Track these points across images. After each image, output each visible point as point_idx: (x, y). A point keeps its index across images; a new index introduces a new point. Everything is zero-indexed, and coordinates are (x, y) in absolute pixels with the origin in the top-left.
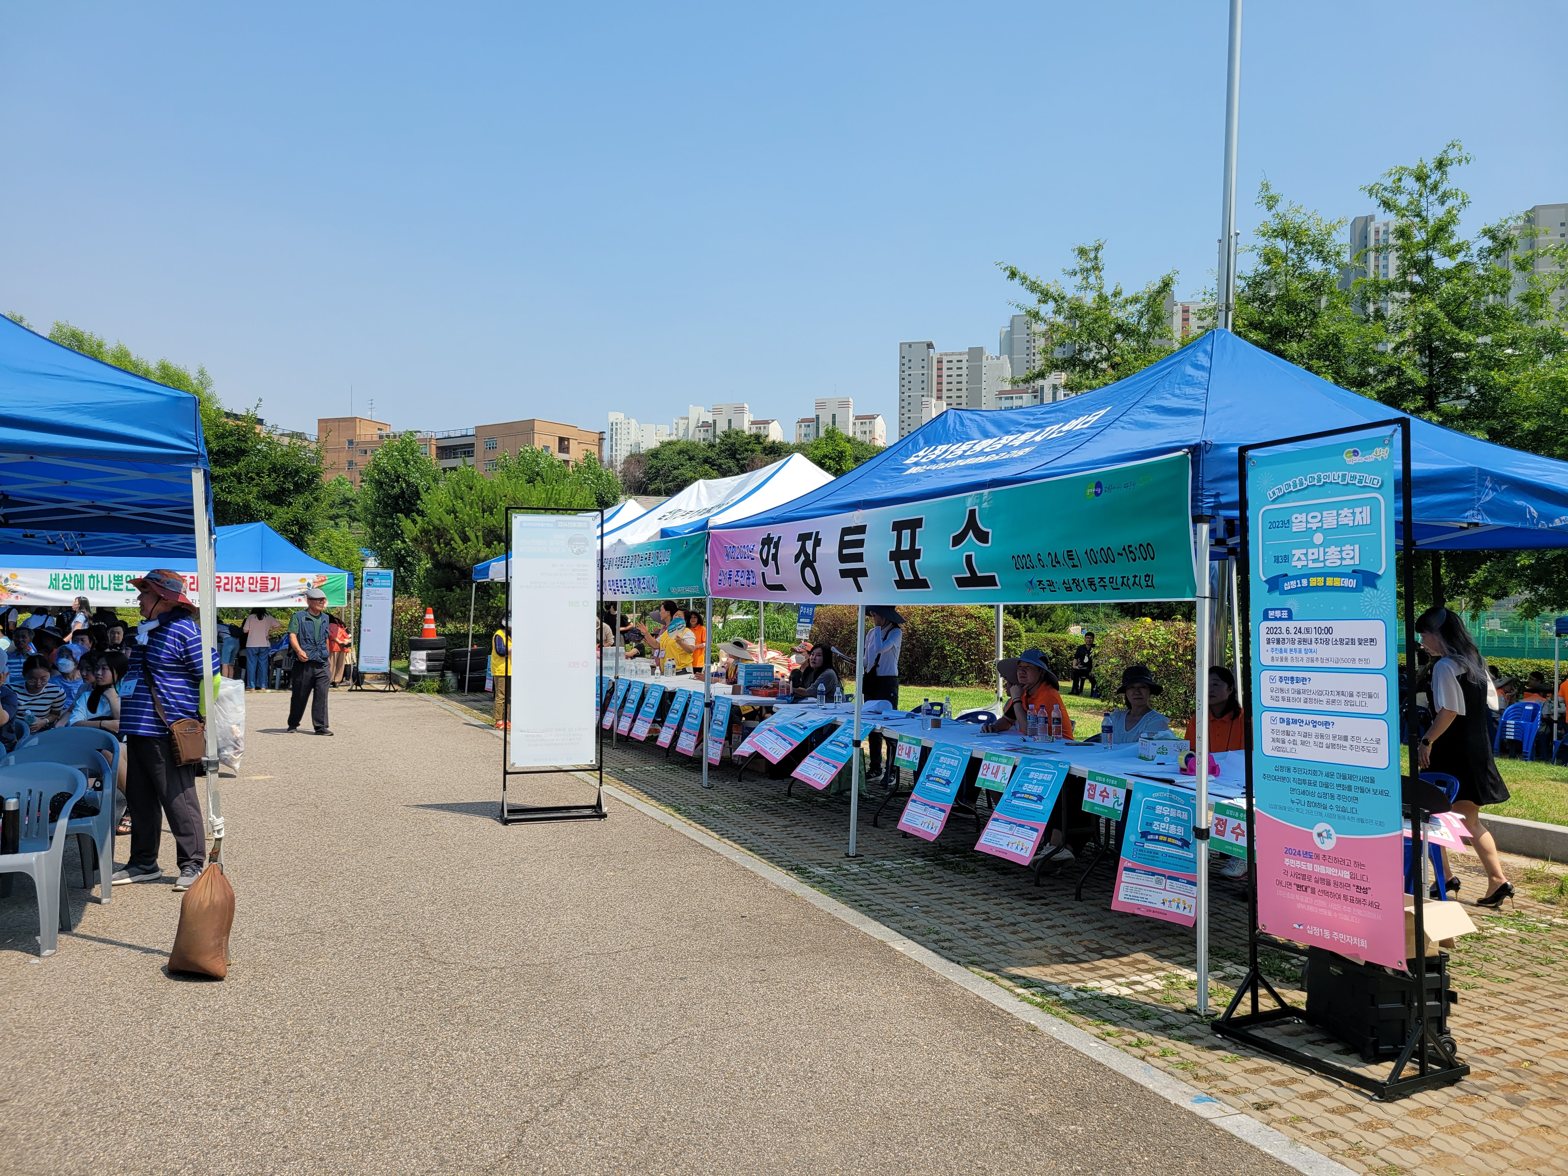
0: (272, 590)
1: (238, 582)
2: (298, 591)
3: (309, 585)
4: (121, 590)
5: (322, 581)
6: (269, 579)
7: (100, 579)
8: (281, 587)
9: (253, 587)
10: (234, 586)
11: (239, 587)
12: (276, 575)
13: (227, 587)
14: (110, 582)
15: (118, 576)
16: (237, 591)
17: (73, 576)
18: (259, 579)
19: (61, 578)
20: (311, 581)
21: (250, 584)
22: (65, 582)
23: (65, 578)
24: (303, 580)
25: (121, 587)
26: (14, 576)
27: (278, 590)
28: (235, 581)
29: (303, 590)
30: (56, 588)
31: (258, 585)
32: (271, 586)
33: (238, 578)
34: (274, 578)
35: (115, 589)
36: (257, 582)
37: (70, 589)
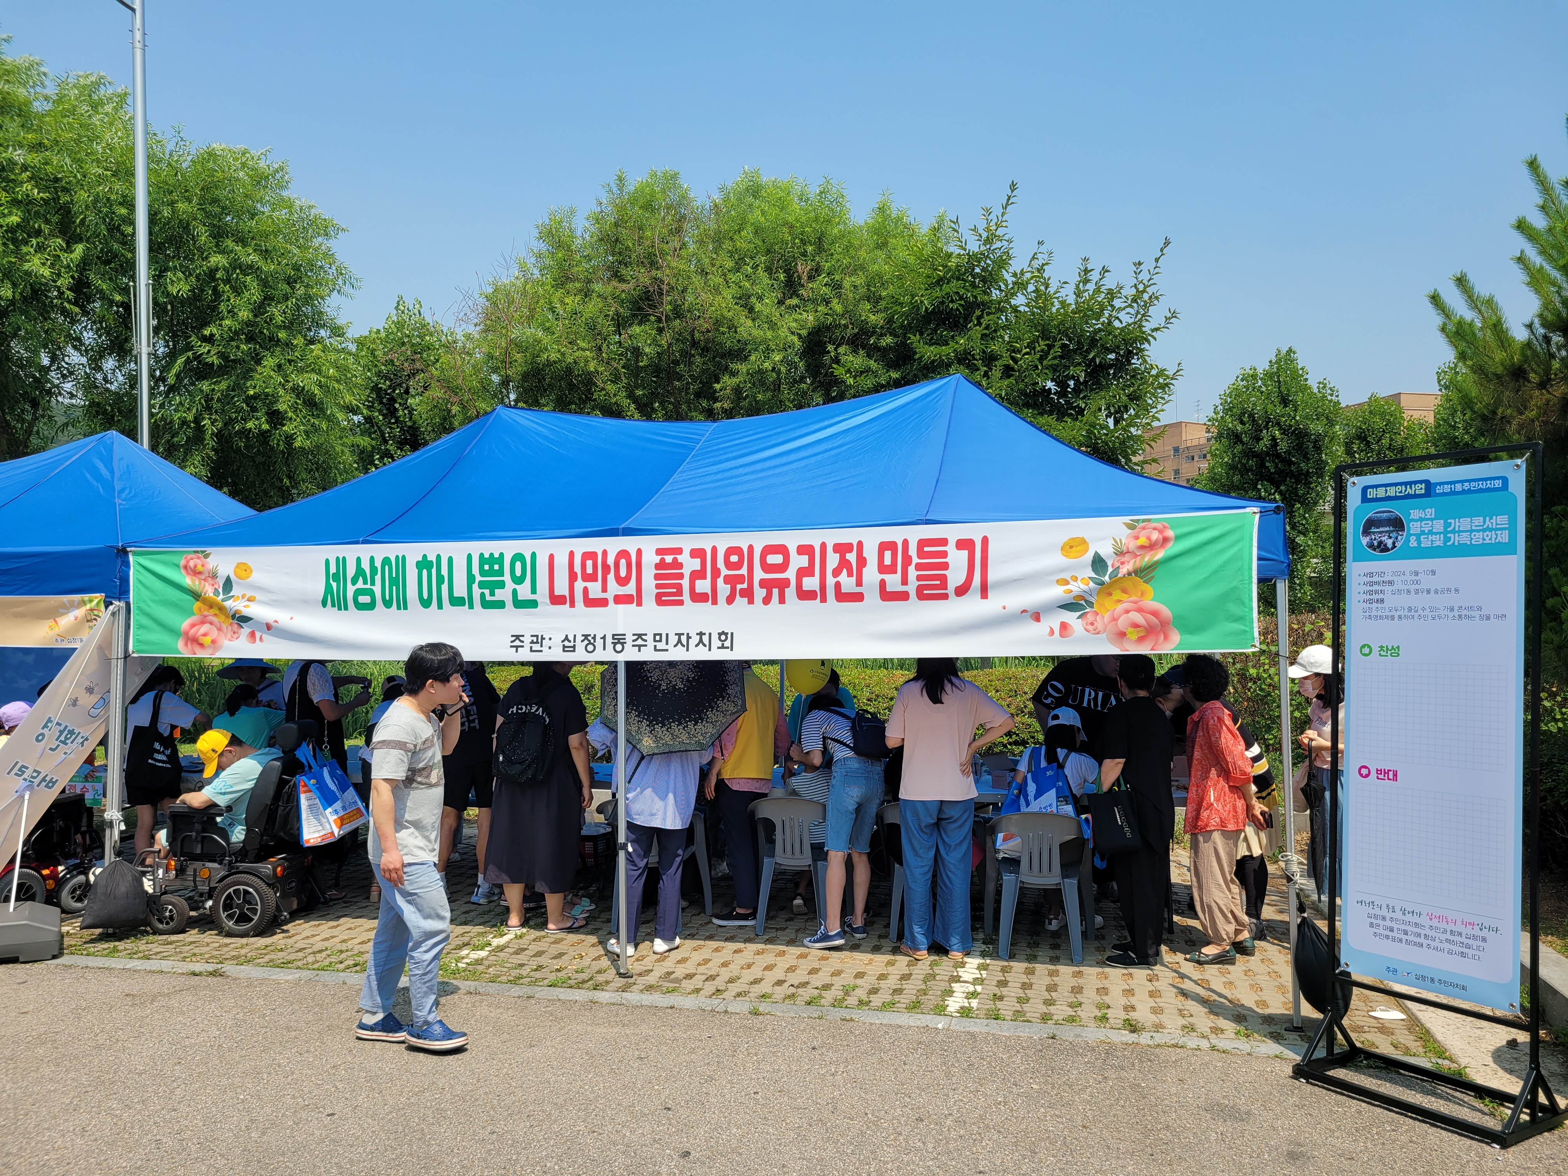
0: (962, 591)
1: (844, 564)
2: (1057, 592)
3: (1098, 563)
4: (500, 605)
5: (1151, 546)
6: (951, 548)
7: (445, 572)
8: (991, 577)
9: (893, 582)
10: (830, 581)
11: (848, 583)
12: (974, 531)
13: (811, 583)
14: (471, 579)
15: (492, 560)
16: (842, 596)
17: (378, 564)
18: (913, 551)
19: (351, 571)
20: (1106, 551)
21: (883, 569)
22: (360, 584)
23: (360, 572)
24: (1073, 546)
25: (500, 595)
26: (244, 569)
27: (984, 591)
28: (833, 560)
29: (1076, 587)
30: (340, 604)
31: (912, 573)
32: (956, 576)
33: (842, 549)
34: (964, 544)
35: (486, 604)
36: (907, 561)
37: (371, 606)
